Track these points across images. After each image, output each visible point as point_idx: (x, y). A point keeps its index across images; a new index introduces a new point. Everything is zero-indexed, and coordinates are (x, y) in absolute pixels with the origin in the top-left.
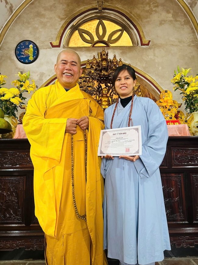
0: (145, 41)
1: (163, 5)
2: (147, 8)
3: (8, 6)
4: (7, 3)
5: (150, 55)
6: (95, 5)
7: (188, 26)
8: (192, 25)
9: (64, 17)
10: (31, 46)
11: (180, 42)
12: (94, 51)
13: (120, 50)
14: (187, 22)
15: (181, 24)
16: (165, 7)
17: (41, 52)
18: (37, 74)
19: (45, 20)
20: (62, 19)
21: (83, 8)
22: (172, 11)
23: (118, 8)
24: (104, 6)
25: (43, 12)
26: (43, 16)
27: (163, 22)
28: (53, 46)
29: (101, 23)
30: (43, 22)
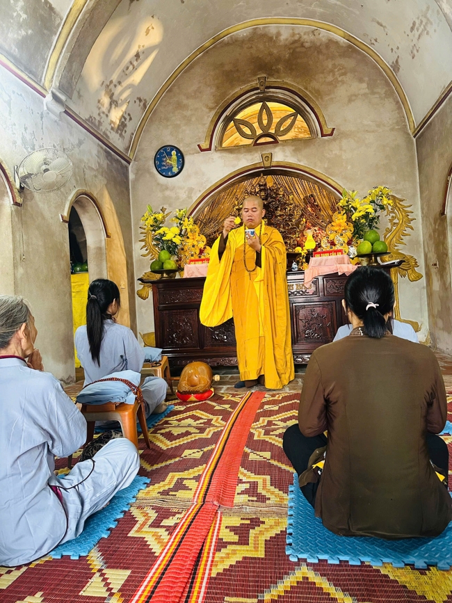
0: (327, 130)
1: (353, 71)
2: (330, 78)
3: (142, 104)
4: (140, 100)
5: (334, 149)
6: (254, 83)
7: (391, 100)
8: (397, 97)
9: (214, 105)
10: (174, 153)
11: (378, 126)
12: (257, 151)
13: (292, 146)
14: (390, 94)
15: (380, 97)
16: (356, 74)
17: (188, 159)
18: (184, 191)
19: (188, 113)
20: (211, 109)
21: (238, 90)
22: (366, 79)
23: (287, 83)
24: (267, 84)
25: (185, 102)
26: (185, 107)
27: (353, 98)
28: (202, 150)
29: (264, 107)
30: (186, 116)
